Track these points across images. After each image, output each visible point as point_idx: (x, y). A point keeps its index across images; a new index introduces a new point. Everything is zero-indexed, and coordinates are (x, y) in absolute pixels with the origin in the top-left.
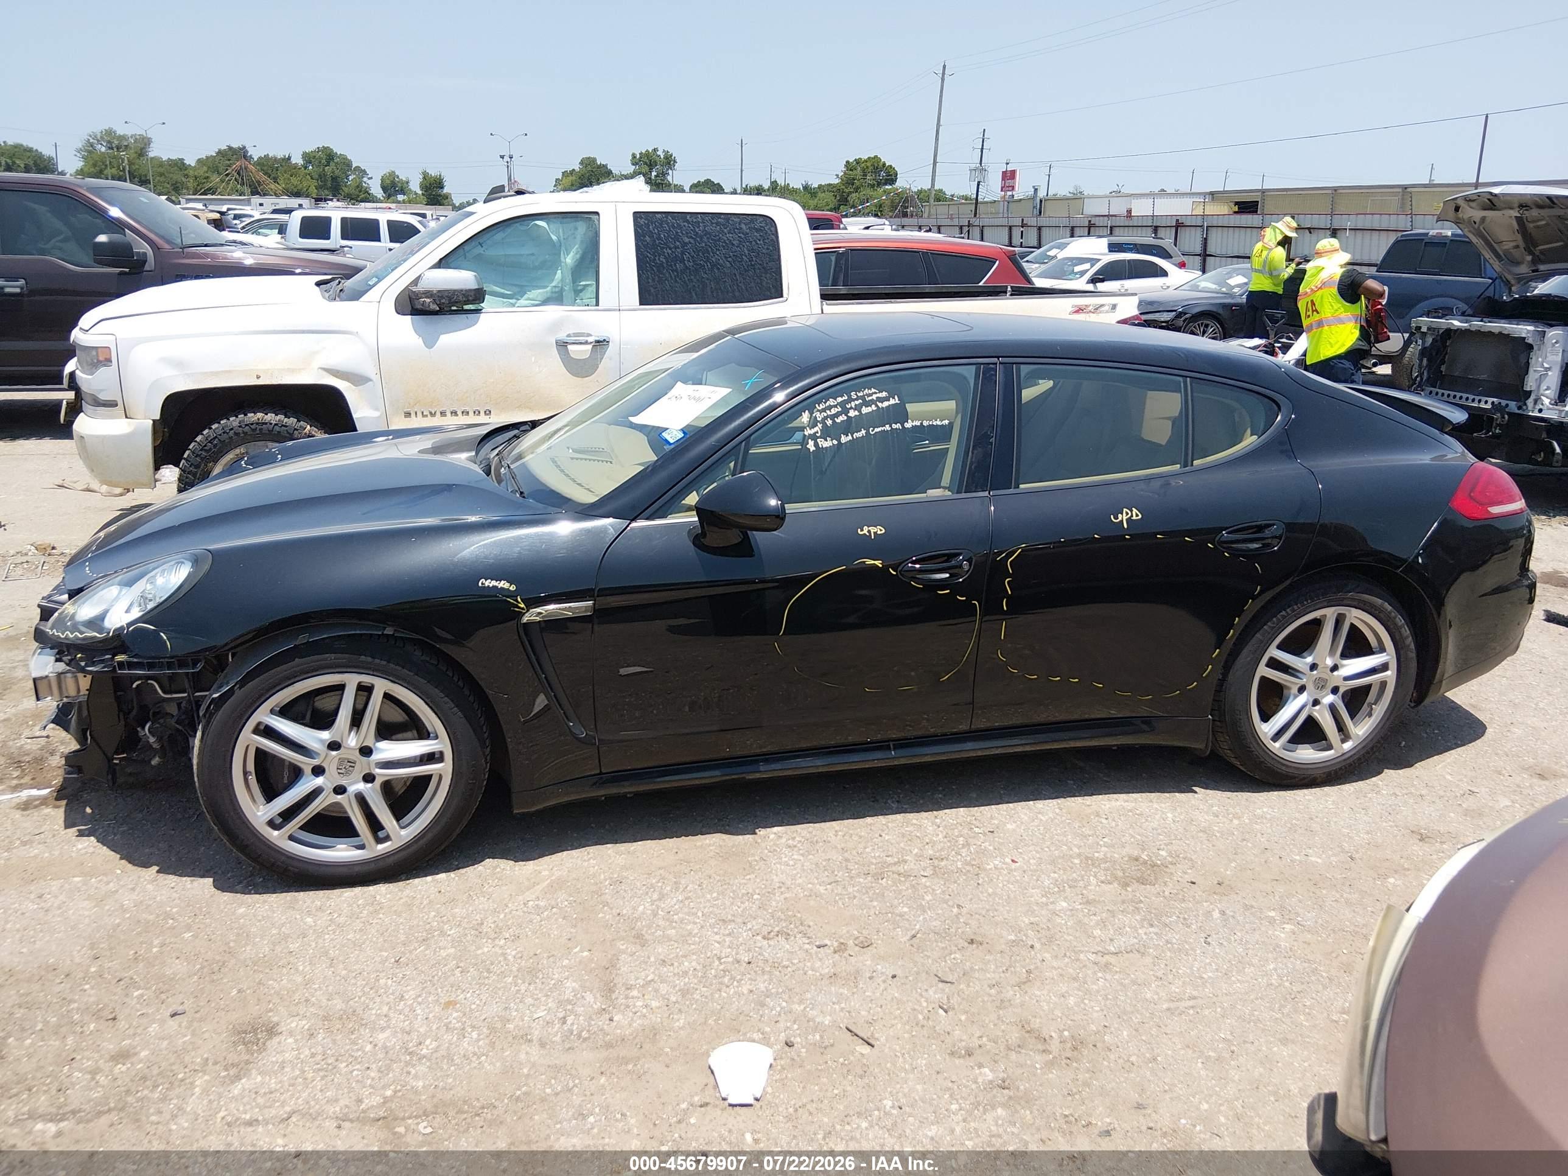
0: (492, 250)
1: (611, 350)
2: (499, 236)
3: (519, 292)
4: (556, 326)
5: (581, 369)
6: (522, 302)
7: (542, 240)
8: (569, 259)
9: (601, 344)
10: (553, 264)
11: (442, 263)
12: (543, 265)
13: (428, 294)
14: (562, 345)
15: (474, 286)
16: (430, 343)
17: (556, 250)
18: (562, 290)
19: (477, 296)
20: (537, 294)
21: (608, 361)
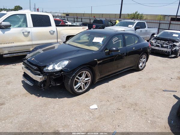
0: (10, 19)
1: (30, 33)
2: (11, 17)
3: (15, 25)
4: (22, 30)
5: (26, 36)
6: (15, 27)
7: (18, 18)
8: (22, 20)
9: (29, 32)
10: (19, 21)
11: (4, 21)
12: (18, 21)
13: (3, 26)
14: (23, 33)
15: (10, 24)
16: (4, 33)
17: (20, 19)
18: (21, 25)
19: (10, 26)
20: (17, 25)
21: (30, 35)
